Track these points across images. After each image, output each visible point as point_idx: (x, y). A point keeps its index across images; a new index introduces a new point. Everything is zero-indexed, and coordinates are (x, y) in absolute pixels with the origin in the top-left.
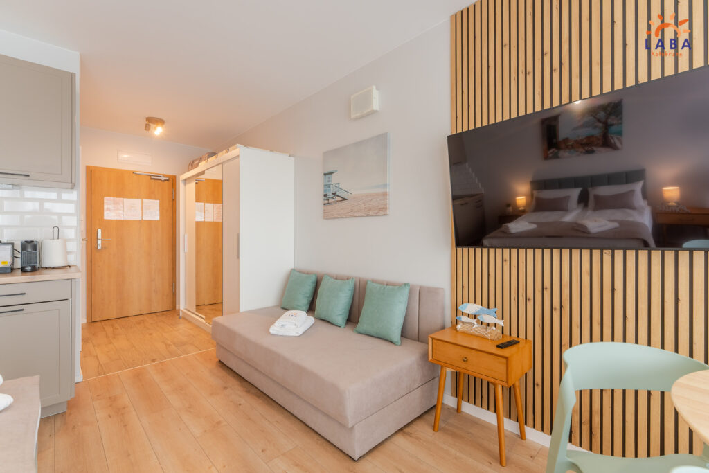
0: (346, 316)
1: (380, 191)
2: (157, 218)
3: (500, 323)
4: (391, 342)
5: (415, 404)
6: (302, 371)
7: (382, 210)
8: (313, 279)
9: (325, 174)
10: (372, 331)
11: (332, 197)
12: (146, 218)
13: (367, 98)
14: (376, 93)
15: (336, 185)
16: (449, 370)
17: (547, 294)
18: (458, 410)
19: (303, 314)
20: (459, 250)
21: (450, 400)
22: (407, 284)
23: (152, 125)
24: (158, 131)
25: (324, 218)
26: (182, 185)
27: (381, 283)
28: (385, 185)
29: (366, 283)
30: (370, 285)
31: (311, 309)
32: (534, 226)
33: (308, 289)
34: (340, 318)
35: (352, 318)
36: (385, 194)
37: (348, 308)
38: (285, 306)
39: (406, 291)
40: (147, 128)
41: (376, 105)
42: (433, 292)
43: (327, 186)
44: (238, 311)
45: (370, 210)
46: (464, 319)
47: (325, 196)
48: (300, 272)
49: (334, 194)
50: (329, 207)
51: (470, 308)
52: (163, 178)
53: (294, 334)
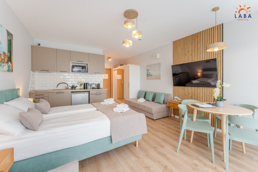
0: (152, 99)
1: (159, 74)
2: (108, 78)
3: (181, 100)
4: (161, 104)
5: (165, 114)
6: (145, 106)
7: (159, 78)
8: (145, 92)
9: (147, 70)
10: (157, 102)
11: (148, 75)
12: (106, 78)
13: (156, 56)
14: (158, 55)
15: (150, 73)
16: (172, 108)
17: (189, 95)
18: (174, 117)
19: (143, 99)
20: (174, 87)
21: (173, 115)
22: (164, 93)
23: (109, 59)
24: (110, 60)
25: (147, 79)
26: (113, 71)
27: (159, 93)
28: (160, 73)
29: (156, 93)
30: (157, 93)
31: (145, 98)
32: (199, 82)
33: (143, 94)
34: (151, 100)
35: (153, 100)
36: (160, 75)
37: (152, 98)
38: (138, 98)
39: (164, 95)
40: (108, 59)
41: (158, 57)
42: (169, 95)
43: (147, 73)
44: (129, 98)
45: (157, 78)
46: (175, 99)
47: (147, 75)
48: (141, 91)
49: (149, 74)
50: (148, 77)
51: (176, 97)
52: (109, 69)
53: (142, 102)
